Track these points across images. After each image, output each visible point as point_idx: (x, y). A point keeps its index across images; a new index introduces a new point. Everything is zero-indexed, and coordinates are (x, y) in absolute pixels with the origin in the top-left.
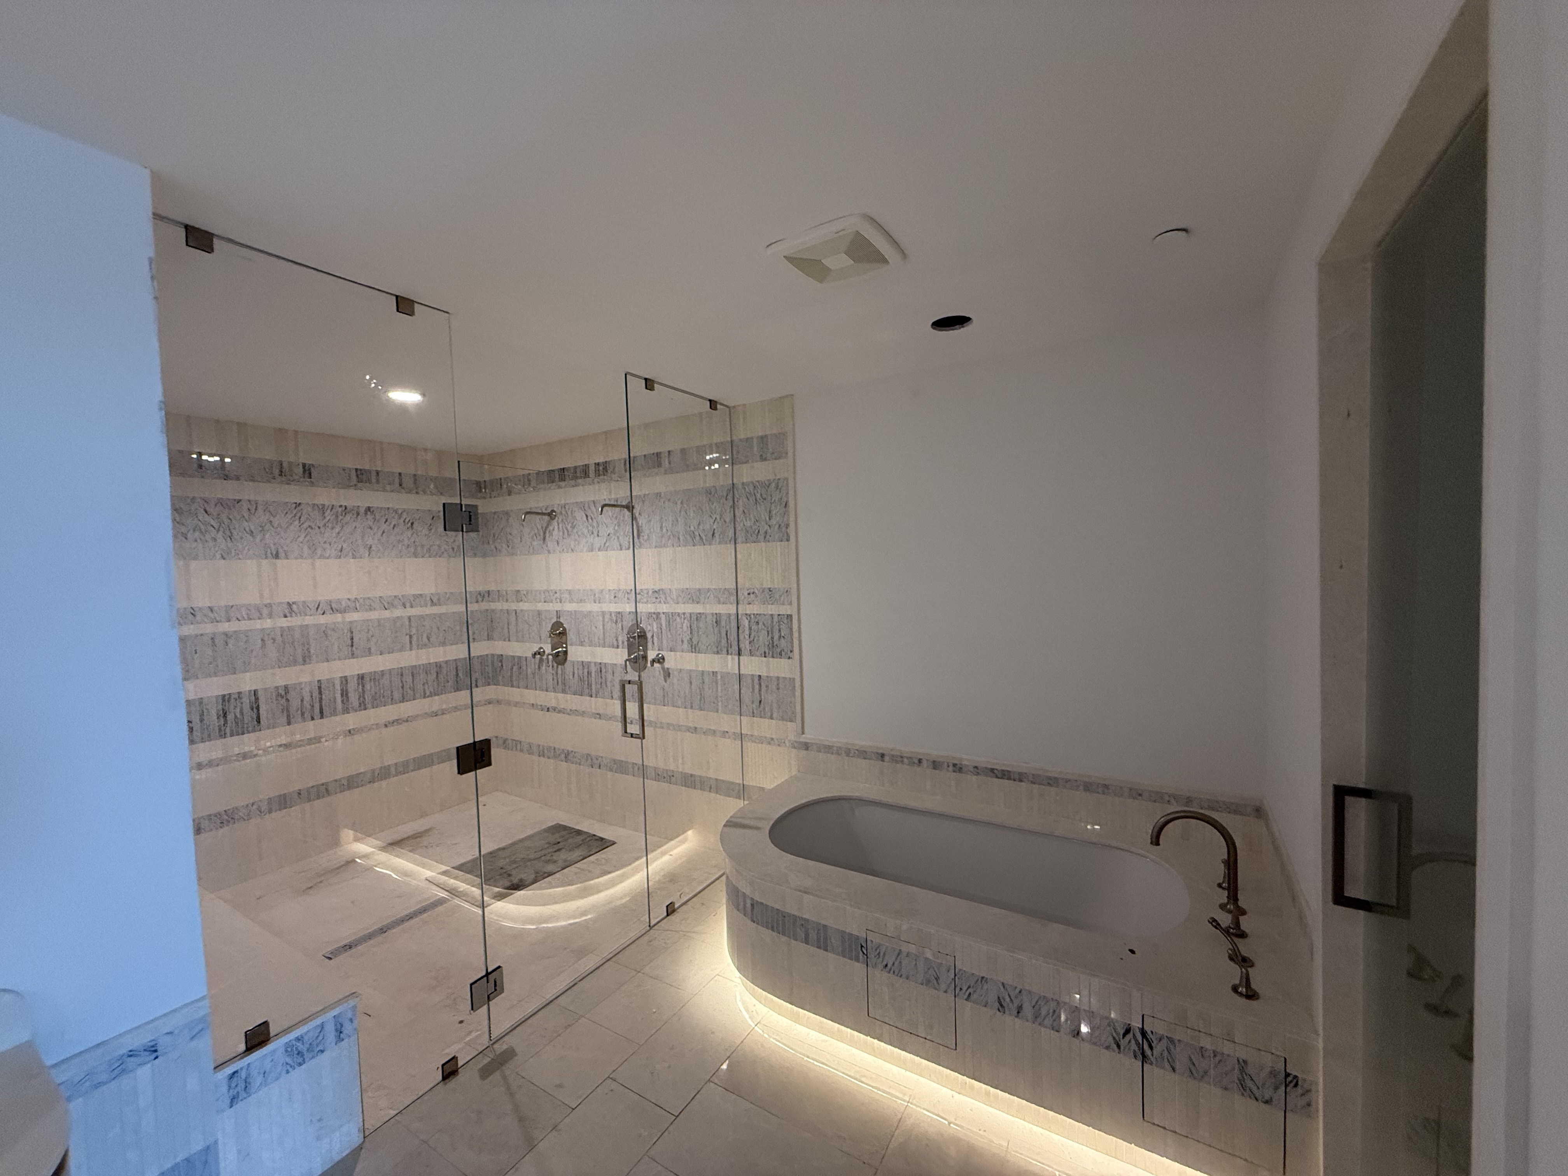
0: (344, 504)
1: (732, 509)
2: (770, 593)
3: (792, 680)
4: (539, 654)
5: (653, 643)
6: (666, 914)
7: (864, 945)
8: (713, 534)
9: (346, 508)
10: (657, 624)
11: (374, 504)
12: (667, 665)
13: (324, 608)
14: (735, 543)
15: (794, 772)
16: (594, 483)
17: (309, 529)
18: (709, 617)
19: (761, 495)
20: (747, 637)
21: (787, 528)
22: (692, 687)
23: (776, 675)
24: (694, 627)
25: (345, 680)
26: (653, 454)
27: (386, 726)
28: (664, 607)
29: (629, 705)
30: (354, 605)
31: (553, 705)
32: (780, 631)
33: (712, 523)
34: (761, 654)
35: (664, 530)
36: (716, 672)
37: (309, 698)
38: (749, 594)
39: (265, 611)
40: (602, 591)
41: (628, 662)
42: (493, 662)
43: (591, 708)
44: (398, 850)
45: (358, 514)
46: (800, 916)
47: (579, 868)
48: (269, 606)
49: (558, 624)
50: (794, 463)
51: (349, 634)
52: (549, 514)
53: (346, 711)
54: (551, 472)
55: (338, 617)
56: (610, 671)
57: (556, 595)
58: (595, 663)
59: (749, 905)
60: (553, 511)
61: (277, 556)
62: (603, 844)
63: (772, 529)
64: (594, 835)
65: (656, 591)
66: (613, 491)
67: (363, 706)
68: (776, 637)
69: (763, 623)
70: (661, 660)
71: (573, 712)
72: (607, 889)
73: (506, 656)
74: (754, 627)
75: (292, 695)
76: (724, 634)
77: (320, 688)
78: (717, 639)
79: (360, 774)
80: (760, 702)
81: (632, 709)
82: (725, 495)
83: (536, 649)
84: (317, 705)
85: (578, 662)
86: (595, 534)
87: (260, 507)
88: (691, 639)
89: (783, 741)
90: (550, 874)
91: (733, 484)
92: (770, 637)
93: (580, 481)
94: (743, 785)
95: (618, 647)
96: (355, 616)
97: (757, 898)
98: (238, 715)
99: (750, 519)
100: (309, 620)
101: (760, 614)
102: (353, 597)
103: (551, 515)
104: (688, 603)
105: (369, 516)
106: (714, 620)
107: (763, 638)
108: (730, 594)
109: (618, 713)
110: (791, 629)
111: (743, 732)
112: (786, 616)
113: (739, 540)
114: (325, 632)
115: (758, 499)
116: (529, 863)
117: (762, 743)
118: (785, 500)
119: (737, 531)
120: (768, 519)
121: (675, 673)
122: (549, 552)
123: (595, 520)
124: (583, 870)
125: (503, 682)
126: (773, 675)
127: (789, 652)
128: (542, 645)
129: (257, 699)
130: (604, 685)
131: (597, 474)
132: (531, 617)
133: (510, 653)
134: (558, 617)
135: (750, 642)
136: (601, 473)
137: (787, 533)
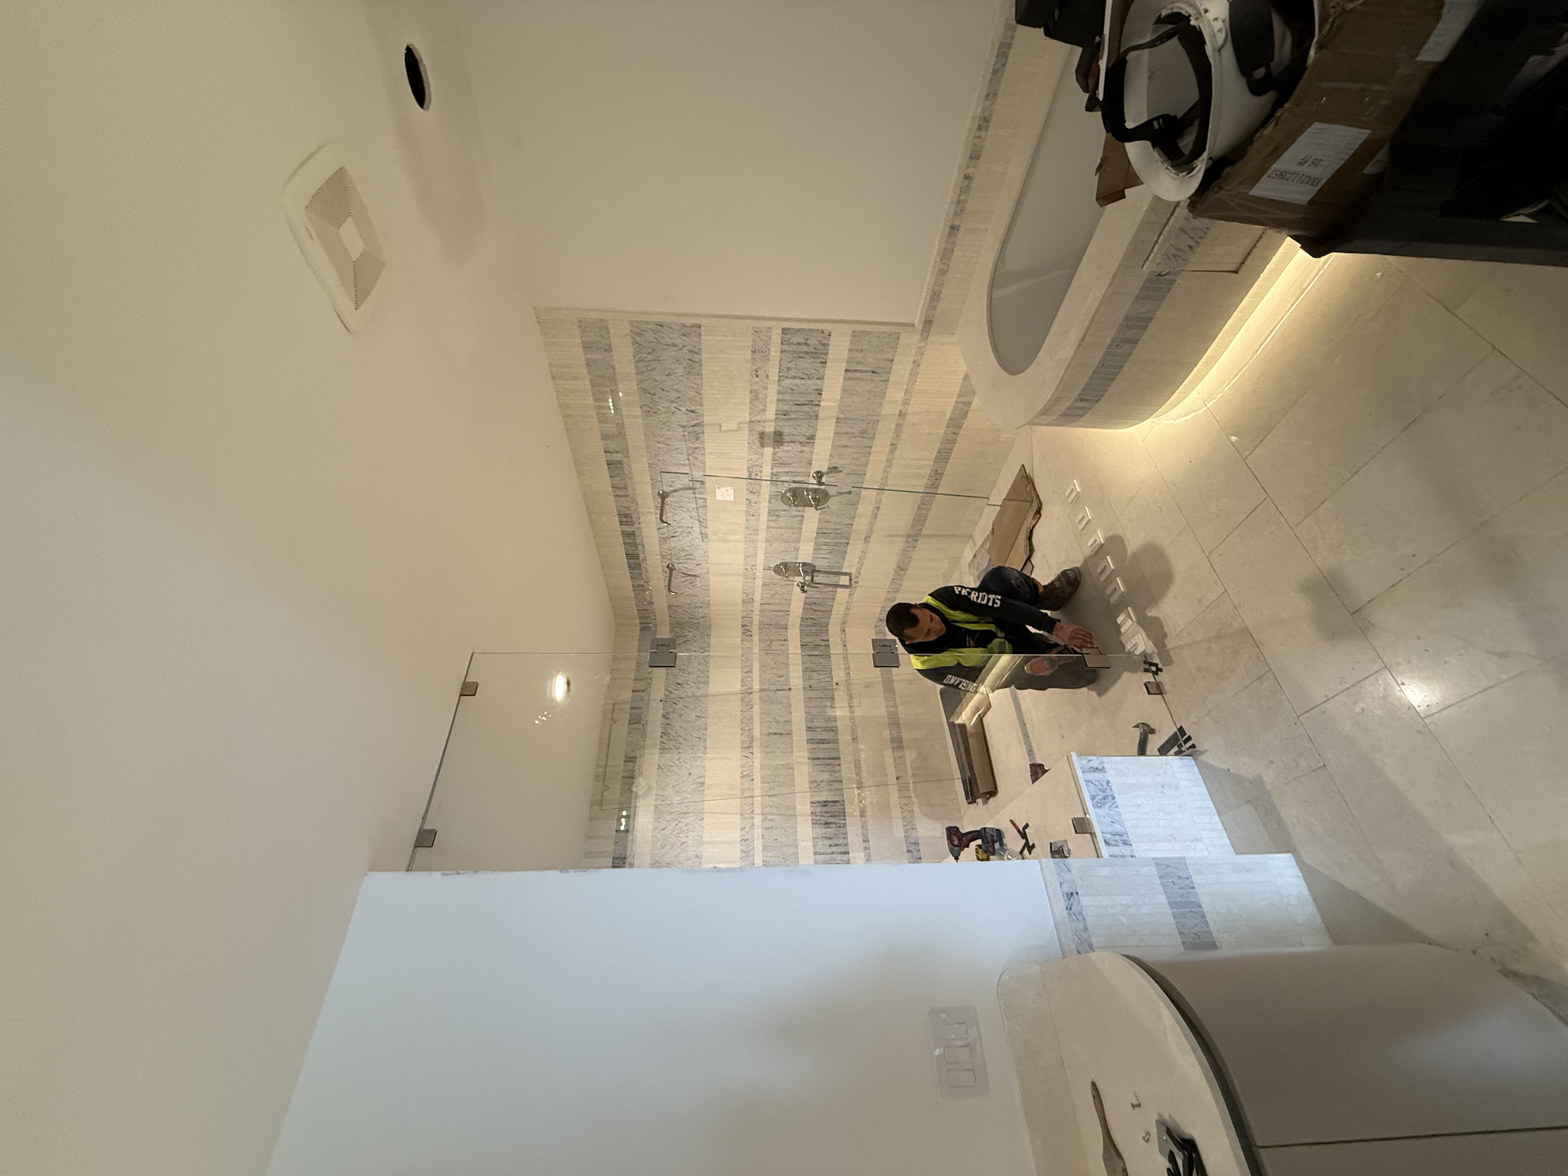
0: (659, 734)
2: (757, 351)
3: (854, 334)
4: (803, 587)
5: (802, 481)
7: (1158, 273)
8: (692, 411)
9: (663, 733)
10: (782, 476)
11: (660, 712)
12: (824, 470)
13: (747, 752)
14: (702, 388)
15: (955, 339)
16: (640, 528)
17: (681, 760)
18: (779, 422)
19: (649, 353)
20: (803, 382)
21: (686, 326)
22: (849, 444)
23: (847, 352)
24: (788, 439)
25: (810, 741)
26: (608, 468)
27: (853, 712)
28: (766, 468)
30: (747, 731)
32: (799, 344)
33: (681, 412)
34: (823, 367)
35: (688, 462)
36: (837, 418)
37: (822, 766)
38: (757, 376)
39: (747, 794)
40: (747, 528)
41: (818, 508)
42: (808, 626)
45: (668, 724)
46: (1106, 347)
48: (743, 791)
49: (777, 569)
50: (612, 312)
51: (772, 736)
52: (671, 570)
53: (836, 741)
54: (630, 566)
55: (756, 743)
56: (825, 525)
57: (749, 569)
58: (816, 538)
59: (1080, 404)
60: (668, 567)
61: (703, 784)
63: (686, 344)
65: (750, 475)
66: (649, 510)
67: (834, 729)
68: (805, 348)
69: (789, 362)
70: (819, 475)
73: (803, 614)
74: (793, 373)
75: (818, 778)
76: (798, 408)
77: (814, 759)
78: (803, 416)
80: (873, 372)
82: (649, 395)
83: (798, 589)
84: (829, 761)
85: (814, 554)
86: (690, 530)
87: (662, 793)
88: (801, 443)
89: (919, 349)
92: (805, 356)
93: (638, 541)
94: (958, 398)
95: (803, 516)
96: (757, 733)
97: (1076, 395)
98: (830, 815)
99: (676, 368)
100: (757, 764)
101: (780, 365)
102: (740, 731)
103: (671, 569)
105: (671, 716)
106: (783, 417)
107: (806, 364)
108: (756, 398)
110: (799, 330)
112: (784, 335)
113: (699, 383)
114: (768, 754)
115: (654, 358)
117: (918, 373)
118: (655, 326)
120: (675, 348)
121: (833, 461)
122: (707, 573)
123: (677, 530)
125: (826, 618)
126: (846, 356)
127: (823, 335)
128: (796, 583)
129: (819, 802)
130: (838, 531)
131: (631, 523)
132: (769, 592)
133: (801, 611)
134: (770, 568)
135: (809, 379)
136: (630, 520)
137: (691, 327)
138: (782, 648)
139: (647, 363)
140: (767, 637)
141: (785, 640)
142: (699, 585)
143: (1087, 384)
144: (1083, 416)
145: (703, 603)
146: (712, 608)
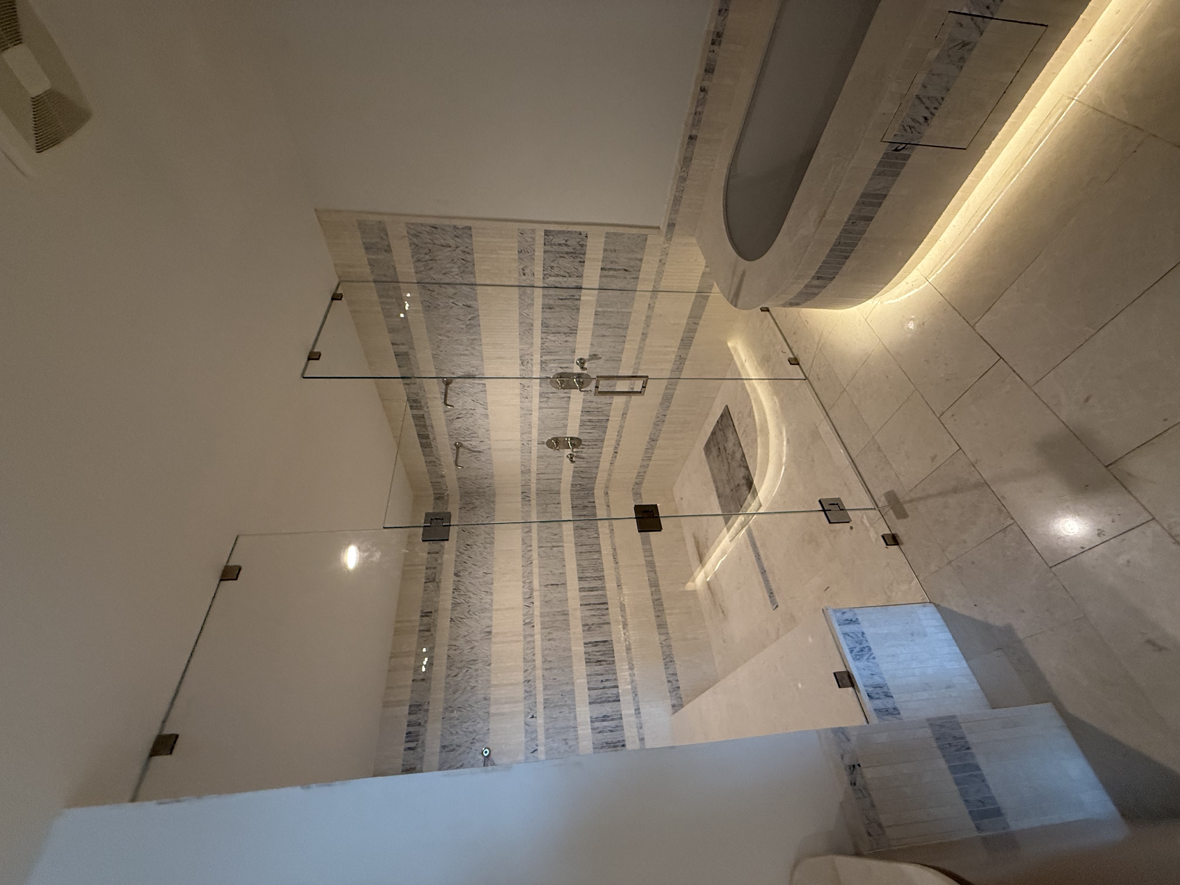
0: (452, 590)
1: (443, 286)
2: (523, 252)
3: (608, 235)
4: (572, 458)
5: (567, 367)
6: (797, 366)
7: (896, 146)
8: (467, 306)
9: (455, 589)
10: (550, 363)
11: (452, 570)
12: (586, 357)
13: (529, 602)
14: (476, 285)
15: (694, 240)
16: (429, 412)
17: (471, 613)
18: (547, 315)
19: (426, 254)
20: (565, 279)
21: (458, 228)
22: (606, 334)
23: (602, 252)
24: (554, 330)
25: (582, 590)
26: (396, 359)
27: (617, 563)
28: (536, 356)
29: (618, 389)
30: (528, 584)
31: (612, 448)
32: (560, 245)
33: (458, 307)
34: (581, 266)
35: (467, 352)
36: (596, 311)
37: (592, 611)
38: (524, 274)
39: (529, 639)
40: (522, 408)
41: (582, 390)
42: (577, 491)
43: (617, 421)
44: (706, 558)
45: (459, 581)
46: (844, 224)
47: (743, 434)
48: (525, 637)
49: (549, 444)
50: (390, 214)
51: (549, 587)
52: (458, 448)
53: (603, 588)
54: (422, 445)
55: (536, 594)
56: (589, 404)
57: (525, 444)
58: (581, 416)
59: (816, 282)
60: (455, 445)
61: (490, 633)
62: (726, 415)
63: (459, 245)
64: (718, 422)
65: (522, 363)
66: (435, 396)
67: (601, 578)
68: (566, 249)
69: (552, 261)
70: (582, 361)
71: (620, 435)
72: (764, 414)
73: (573, 481)
74: (556, 271)
75: (590, 622)
76: (561, 302)
77: (586, 605)
78: (566, 309)
79: (649, 579)
80: (625, 270)
81: (622, 386)
82: (428, 292)
83: (568, 460)
84: (598, 606)
85: (580, 429)
86: (472, 412)
87: (454, 643)
88: (565, 333)
89: (663, 249)
90: (743, 455)
91: (418, 283)
92: (565, 256)
93: (428, 422)
94: (697, 292)
95: (569, 397)
96: (536, 584)
97: (813, 273)
98: (600, 653)
99: (452, 268)
100: (537, 612)
101: (544, 264)
102: (522, 584)
103: (458, 446)
104: (532, 334)
105: (461, 574)
106: (549, 310)
107: (567, 263)
108: (524, 293)
109: (622, 399)
110: (559, 232)
111: (651, 290)
112: (546, 237)
113: (472, 280)
114: (546, 602)
115: (431, 258)
116: (731, 471)
117: (663, 271)
118: (429, 228)
119: (464, 282)
120: (449, 249)
121: (594, 349)
122: (490, 448)
123: (462, 412)
124: (745, 431)
125: (592, 484)
126: (602, 256)
127: (580, 236)
128: (565, 456)
129: (590, 643)
130: (600, 410)
131: (420, 408)
132: (543, 463)
133: (571, 479)
134: (543, 443)
135: (570, 276)
136: (418, 405)
137: (463, 229)
138: (556, 510)
139: (426, 263)
140: (543, 502)
141: (558, 503)
142: (483, 459)
143: (824, 262)
144: (816, 294)
145: (487, 475)
146: (495, 478)
